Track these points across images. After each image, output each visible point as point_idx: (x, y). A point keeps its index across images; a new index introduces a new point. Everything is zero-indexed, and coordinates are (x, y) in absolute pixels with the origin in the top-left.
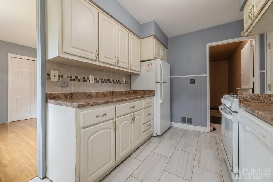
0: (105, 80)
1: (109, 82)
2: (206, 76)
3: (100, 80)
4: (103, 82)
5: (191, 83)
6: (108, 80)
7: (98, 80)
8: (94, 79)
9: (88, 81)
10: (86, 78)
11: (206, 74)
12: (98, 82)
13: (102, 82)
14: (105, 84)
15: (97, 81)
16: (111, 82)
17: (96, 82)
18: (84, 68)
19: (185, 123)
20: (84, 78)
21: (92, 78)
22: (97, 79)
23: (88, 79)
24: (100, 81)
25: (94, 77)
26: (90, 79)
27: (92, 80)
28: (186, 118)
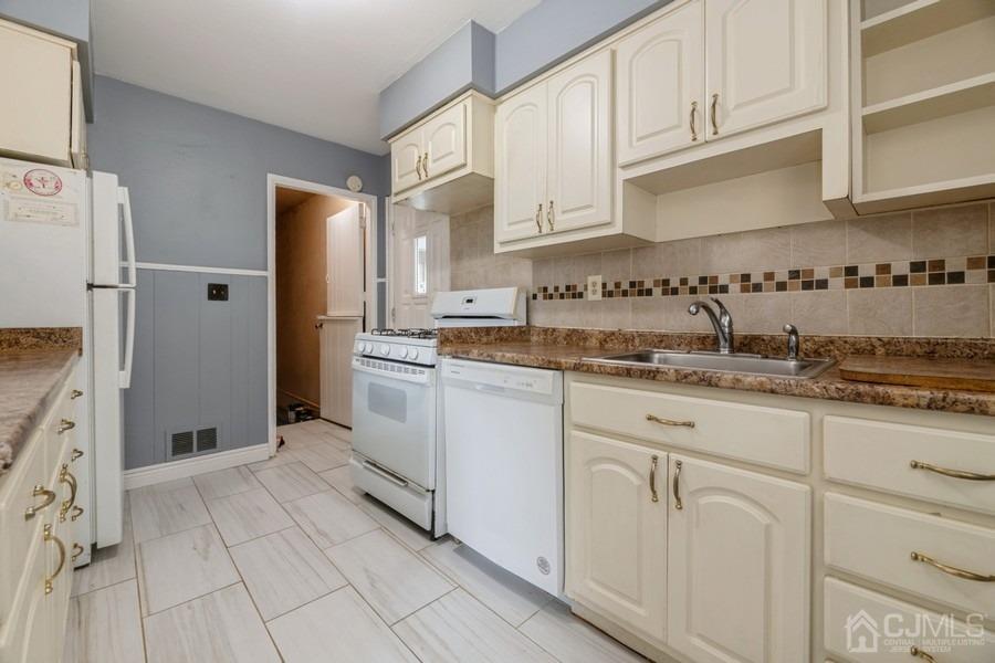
2: (266, 278)
5: (211, 297)
11: (266, 270)
19: (190, 454)
28: (191, 433)
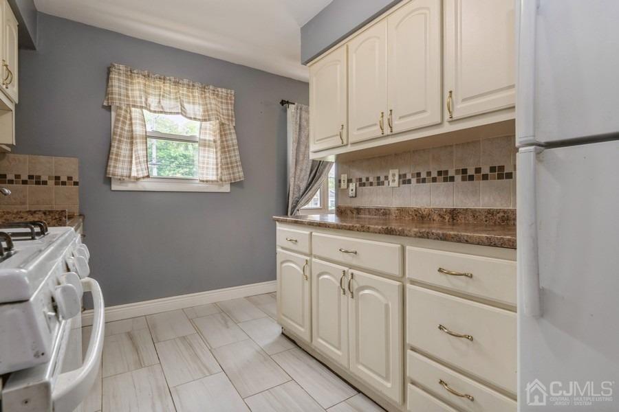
0: (429, 174)
1: (445, 180)
3: (413, 177)
4: (424, 181)
6: (440, 173)
7: (409, 177)
8: (397, 178)
9: (386, 182)
10: (382, 179)
12: (409, 182)
13: (418, 181)
14: (427, 185)
15: (404, 180)
16: (452, 179)
17: (404, 182)
18: (380, 157)
20: (378, 178)
21: (394, 175)
22: (405, 175)
23: (386, 178)
24: (414, 181)
25: (396, 172)
26: (390, 178)
27: (394, 181)
